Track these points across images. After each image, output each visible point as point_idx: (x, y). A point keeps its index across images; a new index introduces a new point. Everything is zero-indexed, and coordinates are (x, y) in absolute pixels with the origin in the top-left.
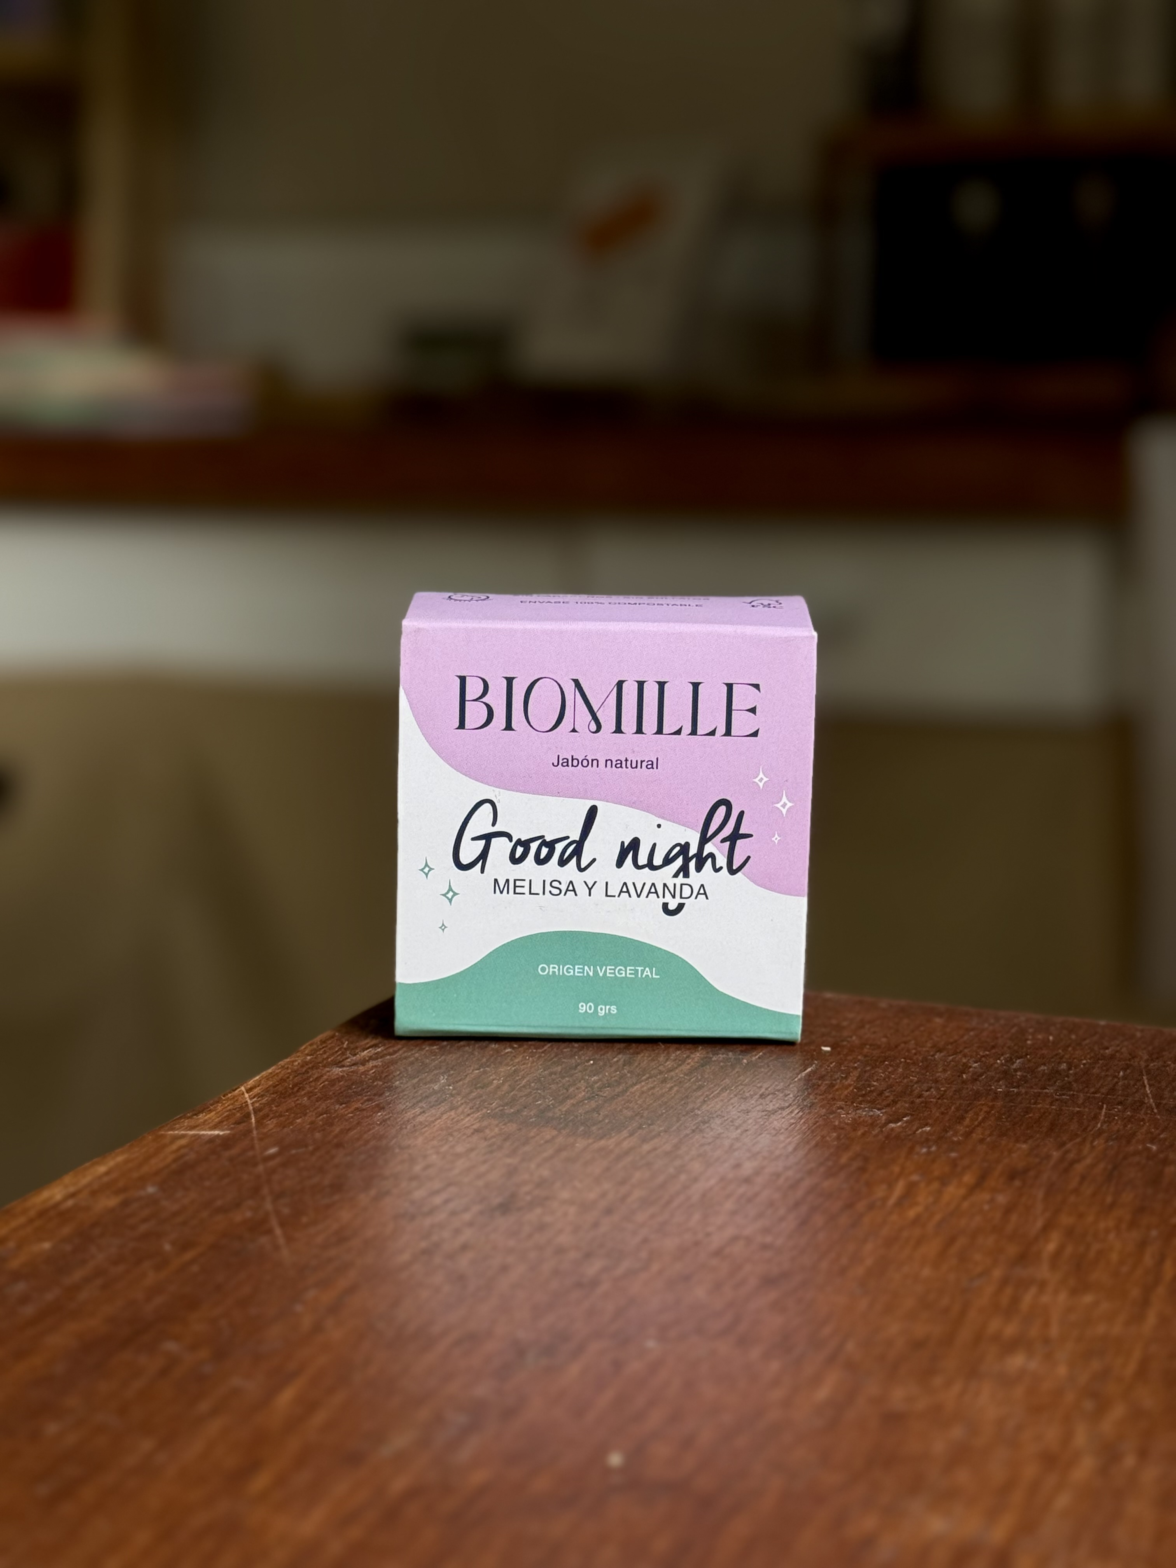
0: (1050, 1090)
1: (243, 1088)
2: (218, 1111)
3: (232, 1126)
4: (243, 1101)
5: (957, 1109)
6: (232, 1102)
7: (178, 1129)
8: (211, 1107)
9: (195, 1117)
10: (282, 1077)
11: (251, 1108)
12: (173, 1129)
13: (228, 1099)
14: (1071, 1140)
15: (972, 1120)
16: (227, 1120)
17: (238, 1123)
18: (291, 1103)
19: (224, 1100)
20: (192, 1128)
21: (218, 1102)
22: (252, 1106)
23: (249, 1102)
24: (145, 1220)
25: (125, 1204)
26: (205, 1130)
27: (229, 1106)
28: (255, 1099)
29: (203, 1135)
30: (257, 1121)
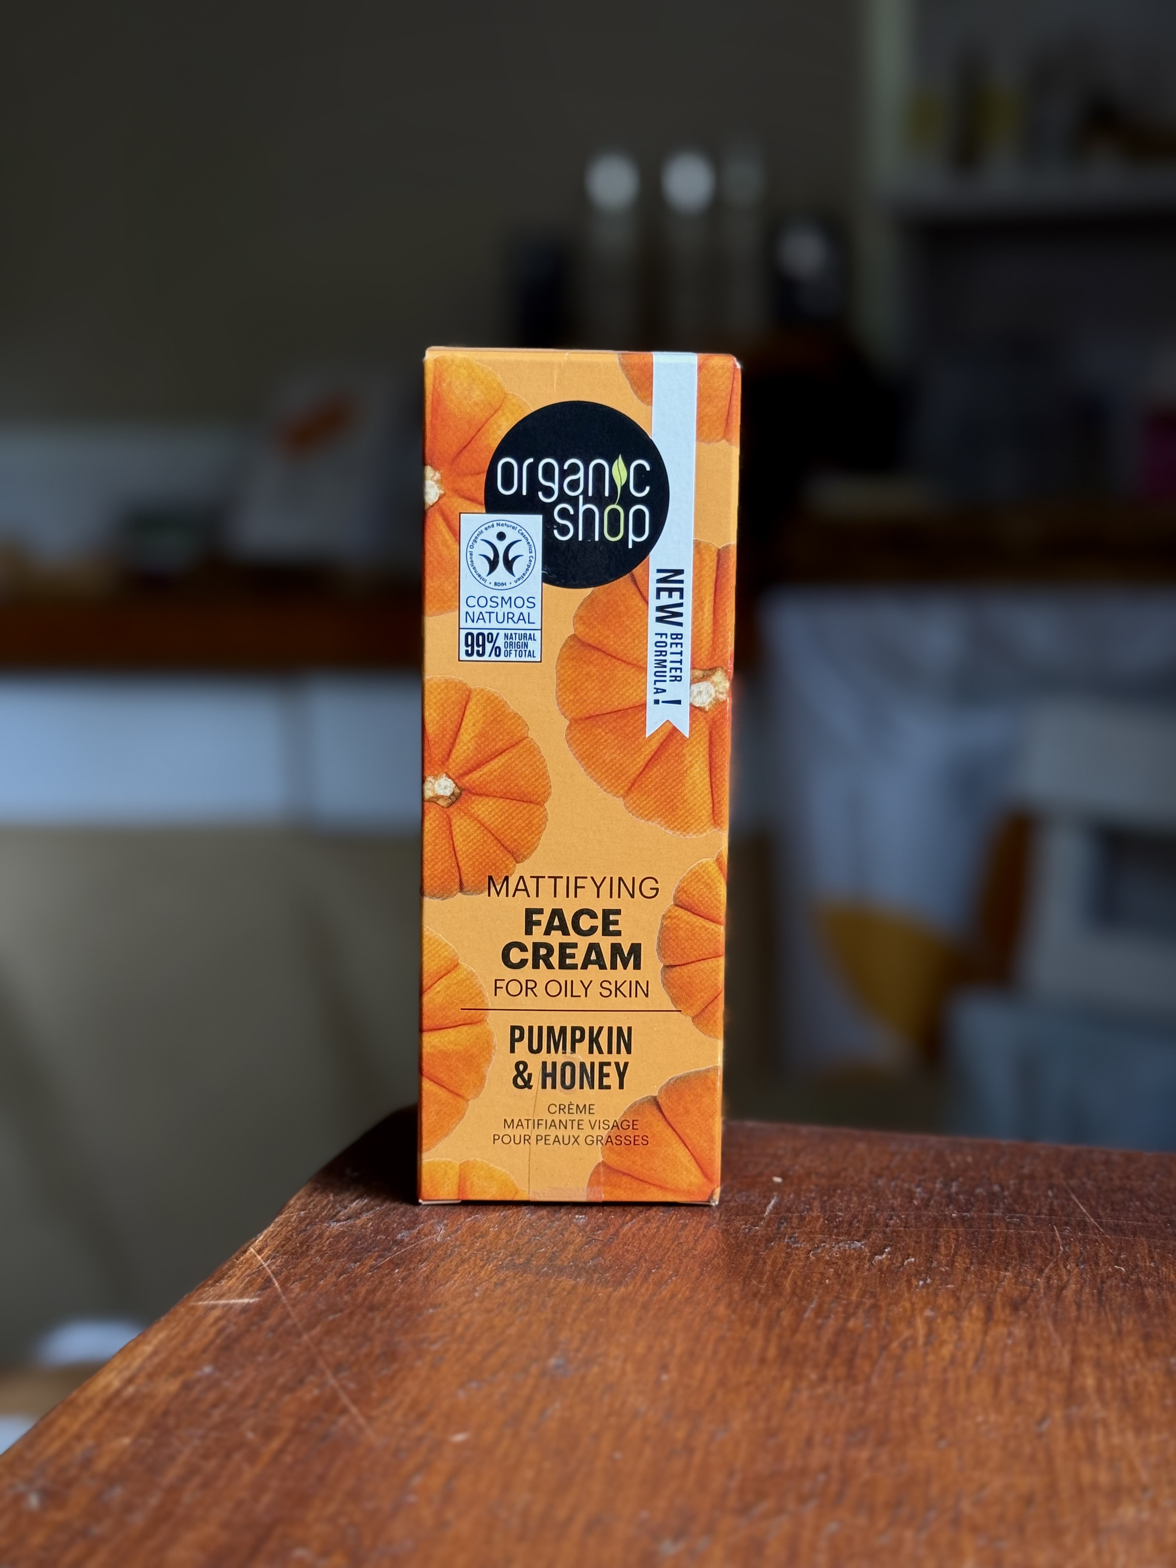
0: (997, 1214)
1: (252, 1250)
2: (237, 1276)
3: (259, 1292)
4: (259, 1264)
5: (927, 1236)
6: (247, 1266)
7: (206, 1299)
8: (230, 1273)
9: (218, 1284)
10: (285, 1236)
11: (269, 1271)
12: (201, 1299)
13: (241, 1263)
14: (1046, 1266)
15: (948, 1248)
16: (251, 1286)
17: (263, 1288)
18: (305, 1264)
19: (240, 1264)
20: (221, 1297)
21: (232, 1266)
22: (270, 1269)
23: (265, 1265)
24: (215, 1405)
25: (187, 1387)
26: (233, 1298)
27: (246, 1270)
28: (269, 1262)
29: (234, 1304)
30: (282, 1285)
